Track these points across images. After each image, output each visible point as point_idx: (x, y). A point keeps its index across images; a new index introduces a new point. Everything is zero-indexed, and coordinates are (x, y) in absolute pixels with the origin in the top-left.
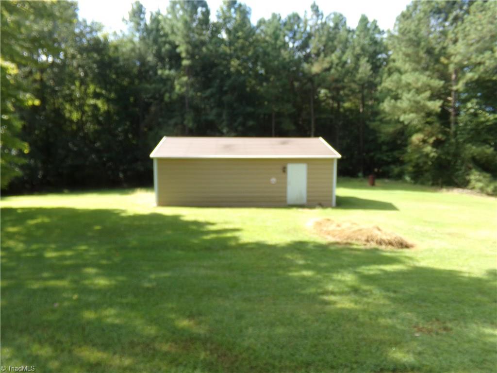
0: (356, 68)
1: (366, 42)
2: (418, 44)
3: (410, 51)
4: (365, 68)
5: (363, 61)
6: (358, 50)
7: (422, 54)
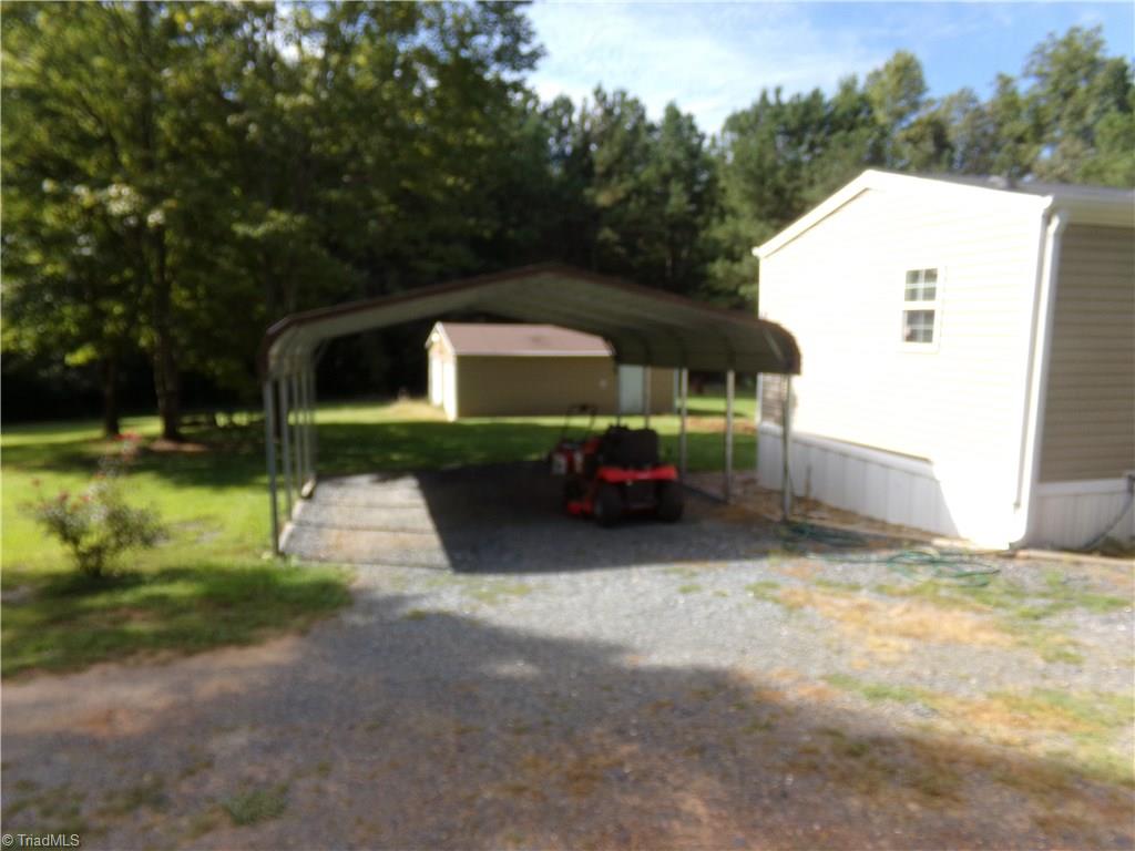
0: (665, 196)
1: (680, 155)
2: (761, 181)
3: (751, 188)
4: (678, 200)
5: (676, 188)
6: (667, 167)
7: (768, 194)
